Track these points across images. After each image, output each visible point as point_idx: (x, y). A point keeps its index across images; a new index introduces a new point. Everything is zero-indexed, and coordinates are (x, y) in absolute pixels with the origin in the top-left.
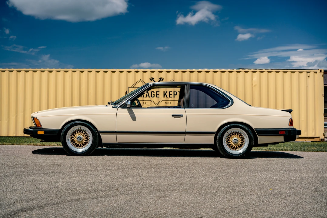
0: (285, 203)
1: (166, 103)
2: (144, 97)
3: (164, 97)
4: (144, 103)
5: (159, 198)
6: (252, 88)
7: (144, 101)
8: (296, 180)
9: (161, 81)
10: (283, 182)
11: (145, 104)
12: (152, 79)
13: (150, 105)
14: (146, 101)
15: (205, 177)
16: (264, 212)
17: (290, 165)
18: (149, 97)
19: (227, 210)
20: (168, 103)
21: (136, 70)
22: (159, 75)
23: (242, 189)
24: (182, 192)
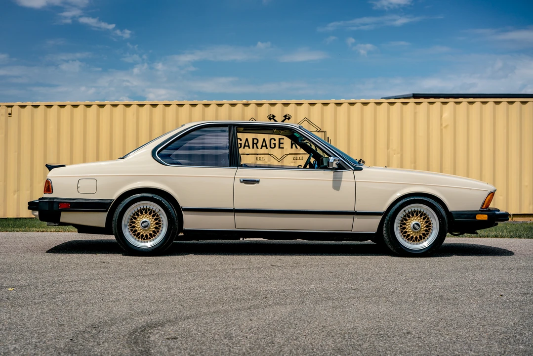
0: (521, 314)
1: (295, 159)
2: (257, 148)
3: (292, 148)
4: (258, 159)
5: (334, 309)
6: (441, 130)
7: (258, 154)
8: (529, 282)
9: (287, 120)
10: (510, 285)
11: (260, 160)
12: (272, 117)
13: (268, 161)
14: (261, 154)
15: (389, 279)
16: (494, 325)
17: (515, 260)
18: (267, 148)
19: (440, 323)
20: (298, 158)
21: (245, 102)
22: (283, 110)
23: (452, 296)
24: (364, 301)
